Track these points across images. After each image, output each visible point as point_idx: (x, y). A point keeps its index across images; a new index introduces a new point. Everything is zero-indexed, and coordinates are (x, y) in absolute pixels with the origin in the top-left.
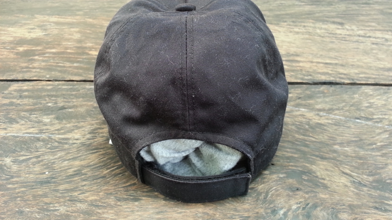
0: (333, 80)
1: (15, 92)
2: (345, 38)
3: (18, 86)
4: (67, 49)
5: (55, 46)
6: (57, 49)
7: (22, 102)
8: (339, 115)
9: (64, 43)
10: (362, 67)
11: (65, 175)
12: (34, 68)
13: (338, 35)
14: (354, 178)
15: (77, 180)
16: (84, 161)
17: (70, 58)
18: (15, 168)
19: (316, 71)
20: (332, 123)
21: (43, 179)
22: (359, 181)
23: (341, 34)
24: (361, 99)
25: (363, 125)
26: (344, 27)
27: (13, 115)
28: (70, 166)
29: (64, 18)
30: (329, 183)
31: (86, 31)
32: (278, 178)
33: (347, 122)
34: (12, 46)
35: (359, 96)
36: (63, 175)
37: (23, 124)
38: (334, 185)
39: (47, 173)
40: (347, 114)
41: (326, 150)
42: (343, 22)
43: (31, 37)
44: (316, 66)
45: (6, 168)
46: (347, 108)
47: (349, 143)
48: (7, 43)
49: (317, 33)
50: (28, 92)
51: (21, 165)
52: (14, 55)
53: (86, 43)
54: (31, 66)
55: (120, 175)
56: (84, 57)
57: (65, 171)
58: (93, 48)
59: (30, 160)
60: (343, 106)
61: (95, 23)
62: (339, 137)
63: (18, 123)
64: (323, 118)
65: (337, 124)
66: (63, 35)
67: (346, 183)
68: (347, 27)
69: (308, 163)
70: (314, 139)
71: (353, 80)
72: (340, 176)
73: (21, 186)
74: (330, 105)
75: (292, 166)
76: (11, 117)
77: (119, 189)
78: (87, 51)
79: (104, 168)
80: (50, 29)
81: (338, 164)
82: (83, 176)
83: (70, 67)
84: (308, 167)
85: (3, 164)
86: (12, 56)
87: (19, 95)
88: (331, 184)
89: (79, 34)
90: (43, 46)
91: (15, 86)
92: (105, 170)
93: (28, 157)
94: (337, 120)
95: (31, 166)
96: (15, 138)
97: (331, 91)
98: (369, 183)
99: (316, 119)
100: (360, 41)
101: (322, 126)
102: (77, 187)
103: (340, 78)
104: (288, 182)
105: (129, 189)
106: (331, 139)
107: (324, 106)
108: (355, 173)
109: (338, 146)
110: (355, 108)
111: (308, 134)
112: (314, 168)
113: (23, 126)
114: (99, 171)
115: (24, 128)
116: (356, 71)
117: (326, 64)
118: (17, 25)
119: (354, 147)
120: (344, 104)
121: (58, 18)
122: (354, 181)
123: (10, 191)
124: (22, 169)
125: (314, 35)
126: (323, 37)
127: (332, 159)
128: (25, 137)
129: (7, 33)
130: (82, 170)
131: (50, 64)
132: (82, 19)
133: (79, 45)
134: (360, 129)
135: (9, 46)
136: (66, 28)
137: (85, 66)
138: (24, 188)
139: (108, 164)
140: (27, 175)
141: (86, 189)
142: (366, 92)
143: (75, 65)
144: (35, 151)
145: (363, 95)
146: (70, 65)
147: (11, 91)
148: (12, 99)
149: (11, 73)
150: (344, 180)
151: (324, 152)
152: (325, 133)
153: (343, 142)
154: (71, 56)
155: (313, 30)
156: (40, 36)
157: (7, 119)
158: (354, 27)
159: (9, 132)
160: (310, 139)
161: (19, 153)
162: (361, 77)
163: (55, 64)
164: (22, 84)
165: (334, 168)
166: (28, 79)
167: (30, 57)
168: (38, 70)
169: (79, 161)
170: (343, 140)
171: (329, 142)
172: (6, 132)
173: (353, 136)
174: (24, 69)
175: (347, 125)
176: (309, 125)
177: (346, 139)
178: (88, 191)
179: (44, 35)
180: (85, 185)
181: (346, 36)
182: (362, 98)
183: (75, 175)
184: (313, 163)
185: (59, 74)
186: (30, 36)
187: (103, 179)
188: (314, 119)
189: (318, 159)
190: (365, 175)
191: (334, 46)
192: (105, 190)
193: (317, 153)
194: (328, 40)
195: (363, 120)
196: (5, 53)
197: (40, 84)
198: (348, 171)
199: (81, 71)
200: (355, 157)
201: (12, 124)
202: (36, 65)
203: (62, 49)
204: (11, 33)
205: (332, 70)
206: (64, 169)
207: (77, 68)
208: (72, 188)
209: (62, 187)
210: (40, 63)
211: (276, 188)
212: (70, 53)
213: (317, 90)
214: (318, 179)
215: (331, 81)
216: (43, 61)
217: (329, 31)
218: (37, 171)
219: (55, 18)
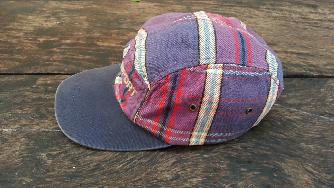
0: (304, 73)
1: (41, 86)
2: (316, 23)
3: (43, 80)
4: (79, 40)
5: (69, 36)
6: (71, 40)
7: (48, 97)
8: (307, 110)
9: (76, 33)
10: (330, 58)
11: (88, 170)
12: (54, 61)
13: (311, 21)
14: (315, 175)
15: (97, 174)
16: (102, 156)
17: (82, 49)
18: (49, 162)
19: (290, 62)
20: (301, 119)
21: (72, 173)
22: (319, 179)
23: (313, 19)
24: (326, 94)
25: (326, 121)
26: (317, 11)
27: (42, 110)
28: (91, 160)
29: (73, 4)
30: (294, 180)
31: (92, 19)
32: (254, 176)
33: (313, 119)
34: (33, 37)
35: (325, 90)
36: (86, 169)
37: (51, 120)
38: (298, 182)
39: (74, 167)
40: (313, 110)
41: (294, 147)
42: (317, 4)
43: (48, 27)
44: (290, 57)
45: (43, 163)
46: (314, 103)
47: (313, 140)
48: (29, 33)
49: (292, 18)
50: (52, 86)
51: (54, 160)
52: (37, 47)
53: (94, 33)
54: (51, 59)
55: (130, 171)
56: (94, 48)
57: (88, 166)
58: (100, 38)
59: (61, 154)
60: (311, 101)
61: (99, 9)
62: (306, 134)
63: (47, 118)
64: (293, 114)
65: (305, 120)
66: (74, 24)
67: (308, 180)
68: (320, 10)
69: (278, 161)
70: (284, 136)
71: (321, 72)
72: (303, 173)
73: (56, 179)
74: (300, 100)
75: (265, 163)
76: (41, 112)
77: (130, 184)
78: (95, 42)
79: (117, 163)
80: (63, 17)
81: (303, 162)
82: (102, 171)
83: (83, 59)
84: (278, 164)
85: (40, 158)
86: (35, 48)
87: (45, 89)
88: (296, 181)
89: (87, 22)
90: (58, 37)
91: (41, 80)
92: (118, 165)
93: (59, 152)
94: (304, 116)
95: (61, 161)
96: (46, 134)
97: (301, 85)
98: (327, 181)
99: (287, 116)
100: (330, 27)
101: (292, 123)
102: (98, 181)
103: (311, 70)
104: (262, 179)
105: (137, 184)
106: (299, 136)
107: (295, 101)
108: (316, 171)
109: (304, 143)
110: (320, 104)
111: (280, 131)
112: (283, 165)
113: (52, 122)
114: (114, 166)
115: (52, 123)
116: (324, 62)
117: (299, 54)
118: (35, 13)
119: (317, 145)
120: (311, 99)
121: (68, 4)
122: (315, 179)
123: (48, 184)
124: (55, 163)
125: (290, 21)
126: (297, 23)
127: (298, 156)
128: (54, 133)
129: (28, 22)
130: (101, 165)
131: (66, 56)
132: (88, 5)
133: (88, 35)
134: (323, 126)
135: (31, 37)
136: (76, 16)
137: (95, 59)
138: (59, 181)
139: (120, 160)
140: (60, 170)
141: (105, 183)
142: (331, 86)
143: (87, 57)
144: (63, 146)
145: (329, 89)
146: (83, 58)
147: (38, 85)
148: (40, 93)
149: (36, 67)
150: (306, 177)
151: (292, 150)
152: (294, 129)
153: (309, 139)
154: (82, 47)
155: (289, 14)
156: (55, 25)
157: (38, 114)
158: (326, 11)
159: (41, 127)
160: (281, 136)
161: (51, 148)
162: (328, 69)
163: (71, 57)
164: (46, 77)
165: (298, 165)
166: (50, 72)
167: (50, 49)
168: (57, 63)
169: (97, 156)
170: (309, 137)
171: (297, 139)
172: (38, 127)
173: (317, 133)
174: (46, 62)
175: (313, 121)
176: (281, 121)
177: (311, 136)
178: (107, 185)
179: (58, 23)
180: (103, 179)
181: (319, 22)
182: (327, 92)
183: (95, 169)
184: (282, 161)
185: (75, 67)
186: (47, 25)
187: (117, 174)
188: (286, 115)
189: (287, 156)
190: (325, 173)
191: (307, 33)
192: (120, 184)
193: (286, 151)
194: (301, 26)
195: (326, 116)
196: (29, 44)
197: (61, 78)
198: (311, 169)
199: (92, 64)
200: (318, 155)
201: (43, 119)
202: (55, 57)
203: (75, 40)
204: (31, 22)
205: (303, 62)
206: (87, 163)
207: (88, 60)
208: (94, 182)
209: (86, 181)
210: (58, 55)
211: (252, 185)
212: (82, 44)
213: (290, 83)
214: (285, 176)
215: (302, 74)
216: (61, 53)
217: (303, 15)
218: (67, 165)
219: (66, 4)
